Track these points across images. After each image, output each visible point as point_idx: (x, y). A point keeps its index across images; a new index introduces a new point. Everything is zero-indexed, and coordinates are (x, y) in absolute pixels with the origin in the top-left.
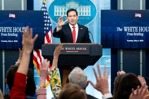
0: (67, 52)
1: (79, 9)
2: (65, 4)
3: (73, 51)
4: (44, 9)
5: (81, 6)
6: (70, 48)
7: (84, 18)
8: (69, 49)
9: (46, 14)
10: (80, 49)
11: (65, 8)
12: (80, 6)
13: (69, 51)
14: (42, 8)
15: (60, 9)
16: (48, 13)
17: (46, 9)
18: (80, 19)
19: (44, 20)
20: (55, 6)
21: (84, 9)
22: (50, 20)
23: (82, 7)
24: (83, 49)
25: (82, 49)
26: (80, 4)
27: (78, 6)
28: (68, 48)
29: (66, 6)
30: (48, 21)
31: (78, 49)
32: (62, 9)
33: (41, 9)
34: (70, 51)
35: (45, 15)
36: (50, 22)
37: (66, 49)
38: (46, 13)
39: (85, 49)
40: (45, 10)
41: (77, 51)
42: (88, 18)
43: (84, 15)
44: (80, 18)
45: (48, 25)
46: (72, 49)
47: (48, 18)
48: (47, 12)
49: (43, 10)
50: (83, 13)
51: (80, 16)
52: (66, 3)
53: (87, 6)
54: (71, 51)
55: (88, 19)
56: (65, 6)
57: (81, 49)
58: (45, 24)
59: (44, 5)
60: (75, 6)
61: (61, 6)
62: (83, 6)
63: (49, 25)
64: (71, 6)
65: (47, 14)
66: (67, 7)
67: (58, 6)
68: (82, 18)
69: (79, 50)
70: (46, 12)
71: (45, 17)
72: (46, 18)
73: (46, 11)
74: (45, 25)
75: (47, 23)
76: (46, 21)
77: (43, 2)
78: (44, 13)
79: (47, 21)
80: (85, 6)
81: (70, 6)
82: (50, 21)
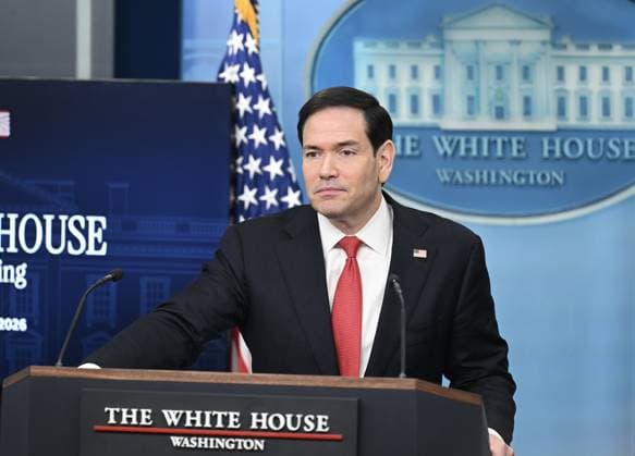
0: (176, 441)
1: (554, 74)
2: (439, 31)
3: (227, 437)
4: (241, 70)
5: (564, 47)
6: (203, 416)
7: (590, 142)
8: (193, 418)
9: (256, 112)
10: (276, 421)
11: (437, 62)
12: (555, 45)
13: (189, 436)
14: (228, 60)
15: (404, 72)
16: (271, 106)
17: (258, 71)
18: (558, 154)
19: (240, 160)
20: (359, 47)
21: (595, 72)
22: (291, 161)
23: (572, 50)
24: (303, 424)
25: (294, 424)
26: (557, 31)
27: (544, 43)
28: (184, 415)
29: (447, 46)
30: (274, 168)
31: (265, 421)
32: (415, 73)
33: (222, 70)
34: (204, 436)
35: (252, 119)
36: (288, 175)
37: (171, 417)
38: (254, 102)
39: (315, 421)
40: (249, 75)
41: (253, 438)
42: (627, 148)
43: (595, 120)
44: (557, 142)
45: (270, 197)
46: (213, 419)
47: (271, 144)
48: (266, 95)
49: (235, 79)
50: (584, 103)
51: (563, 124)
52: (447, 19)
53: (617, 51)
54: (209, 436)
55: (627, 155)
56: (442, 46)
57: (286, 420)
58: (242, 192)
59: (244, 40)
60: (518, 42)
61: (404, 48)
62: (586, 47)
63: (278, 197)
64: (485, 42)
65: (263, 107)
66: (453, 52)
67: (381, 47)
68: (573, 144)
69: (269, 430)
70: (256, 91)
71: (250, 132)
72: (252, 141)
73: (259, 83)
74: (248, 196)
75: (261, 182)
76: (253, 166)
77: (236, 15)
78: (243, 104)
79: (261, 167)
80: (602, 47)
81: (477, 42)
82: (284, 168)
